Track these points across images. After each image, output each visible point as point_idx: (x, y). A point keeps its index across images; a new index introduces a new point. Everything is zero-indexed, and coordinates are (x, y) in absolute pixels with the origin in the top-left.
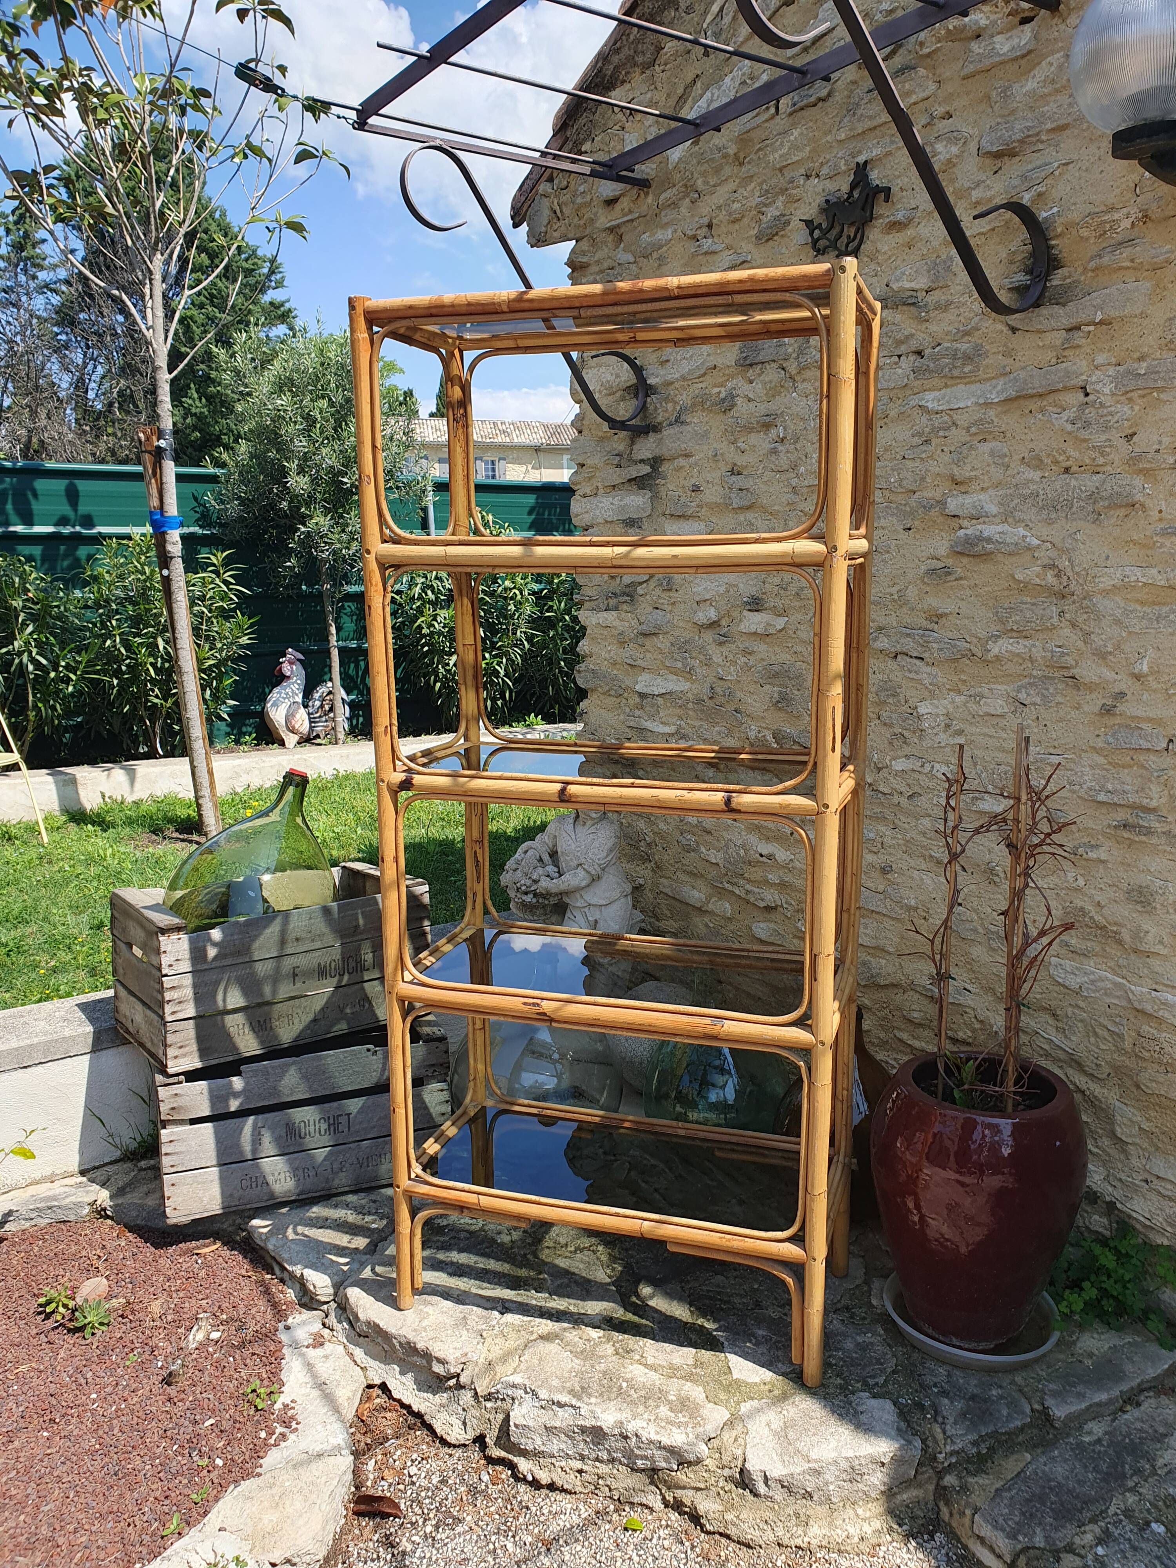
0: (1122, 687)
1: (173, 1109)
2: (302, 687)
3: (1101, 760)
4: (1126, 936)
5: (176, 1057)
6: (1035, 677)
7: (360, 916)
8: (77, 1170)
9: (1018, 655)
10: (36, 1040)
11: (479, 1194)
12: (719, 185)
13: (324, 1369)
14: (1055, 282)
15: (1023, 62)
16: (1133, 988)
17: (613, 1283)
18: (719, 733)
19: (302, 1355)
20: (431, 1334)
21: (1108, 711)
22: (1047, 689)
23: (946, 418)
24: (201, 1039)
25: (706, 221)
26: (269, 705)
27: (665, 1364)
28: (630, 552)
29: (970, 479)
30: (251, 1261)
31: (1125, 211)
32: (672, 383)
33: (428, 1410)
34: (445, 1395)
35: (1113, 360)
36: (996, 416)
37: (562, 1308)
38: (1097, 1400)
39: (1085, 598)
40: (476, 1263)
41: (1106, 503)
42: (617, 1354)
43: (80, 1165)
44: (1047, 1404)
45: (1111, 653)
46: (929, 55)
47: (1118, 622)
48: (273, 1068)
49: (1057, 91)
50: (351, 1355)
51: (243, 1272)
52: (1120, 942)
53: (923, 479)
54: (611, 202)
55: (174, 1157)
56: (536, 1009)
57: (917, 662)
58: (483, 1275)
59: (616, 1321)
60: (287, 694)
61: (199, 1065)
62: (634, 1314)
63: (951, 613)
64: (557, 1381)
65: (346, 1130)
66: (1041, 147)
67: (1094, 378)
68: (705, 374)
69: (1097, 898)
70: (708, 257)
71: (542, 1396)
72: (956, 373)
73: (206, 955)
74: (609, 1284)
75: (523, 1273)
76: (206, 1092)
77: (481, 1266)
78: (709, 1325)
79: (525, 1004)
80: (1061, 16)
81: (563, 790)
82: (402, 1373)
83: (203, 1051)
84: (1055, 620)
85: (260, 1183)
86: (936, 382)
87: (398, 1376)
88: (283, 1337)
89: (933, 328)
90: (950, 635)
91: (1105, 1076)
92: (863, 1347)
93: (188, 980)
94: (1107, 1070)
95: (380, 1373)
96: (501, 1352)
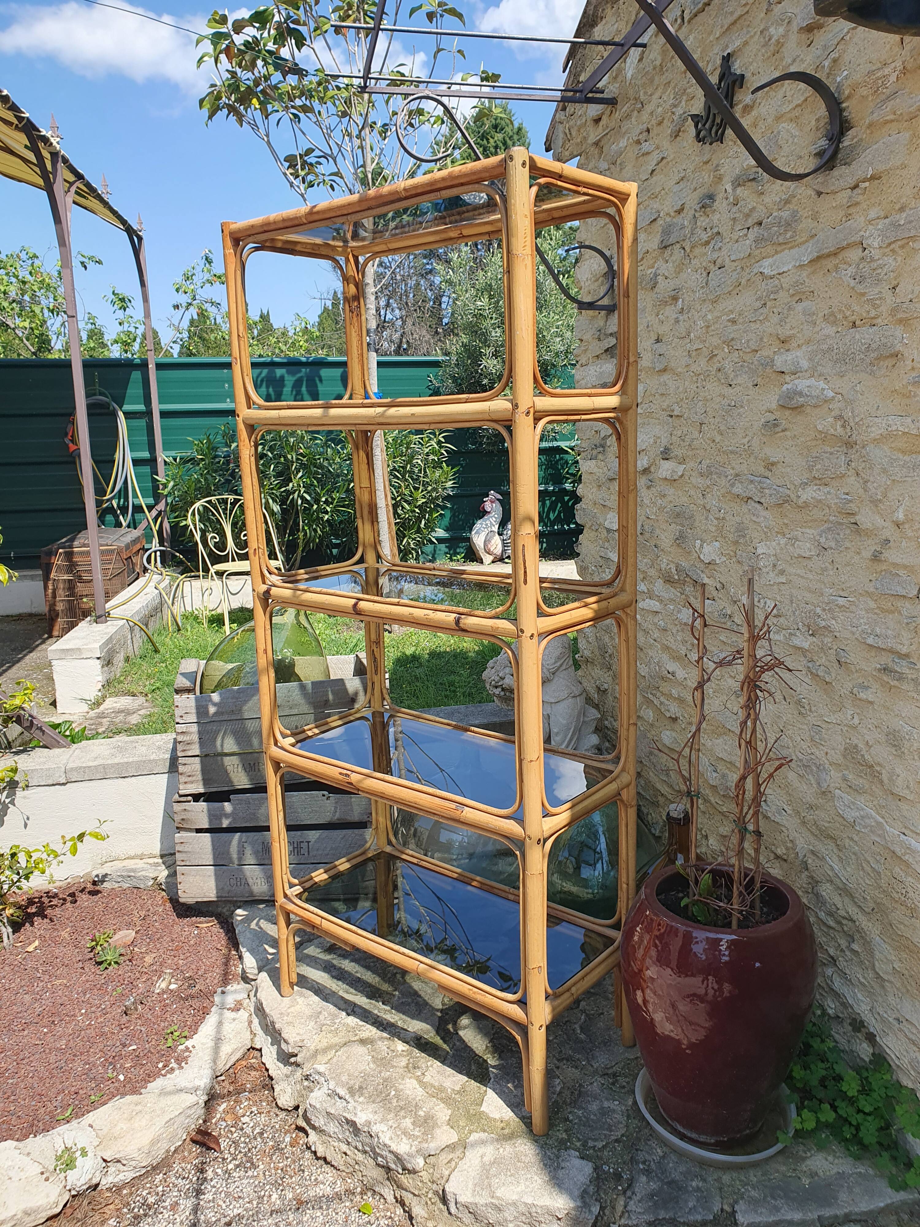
0: (888, 534)
1: (183, 819)
2: (499, 520)
3: (872, 605)
4: (885, 777)
5: (186, 783)
6: (832, 522)
7: (330, 693)
8: (159, 853)
9: (820, 501)
10: (131, 760)
12: (653, 93)
13: (228, 1028)
14: (846, 143)
16: (888, 828)
17: (441, 1011)
18: (646, 564)
19: (221, 1015)
20: (290, 1019)
21: (876, 557)
22: (839, 534)
23: (776, 281)
24: (204, 772)
25: (645, 126)
26: (473, 533)
27: (436, 1084)
29: (791, 338)
31: (893, 65)
33: (276, 1076)
34: (288, 1067)
35: (882, 214)
36: (807, 276)
37: (392, 1021)
39: (863, 448)
40: (357, 972)
41: (876, 355)
42: (407, 1067)
43: (161, 850)
44: (738, 1208)
45: (880, 501)
47: (885, 471)
48: (253, 799)
50: (250, 1023)
51: (219, 946)
52: (881, 782)
53: (762, 339)
54: (596, 122)
55: (184, 855)
56: (347, 779)
57: (757, 506)
58: (356, 983)
59: (423, 1041)
60: (487, 525)
61: (202, 790)
62: (441, 1038)
63: (778, 462)
64: (347, 1077)
65: (306, 854)
67: (868, 233)
68: (643, 258)
69: (867, 738)
70: (645, 158)
71: (330, 1087)
72: (781, 240)
73: (207, 712)
74: (437, 1010)
75: (385, 987)
76: (205, 810)
77: (359, 975)
78: (491, 1060)
79: (340, 774)
81: (355, 605)
82: (272, 1044)
83: (206, 782)
84: (843, 469)
85: (243, 883)
86: (769, 249)
87: (269, 1046)
88: (217, 999)
89: (766, 199)
90: (778, 482)
91: (869, 910)
92: (604, 1112)
93: (194, 728)
94: (872, 905)
95: (262, 1041)
96: (326, 1044)
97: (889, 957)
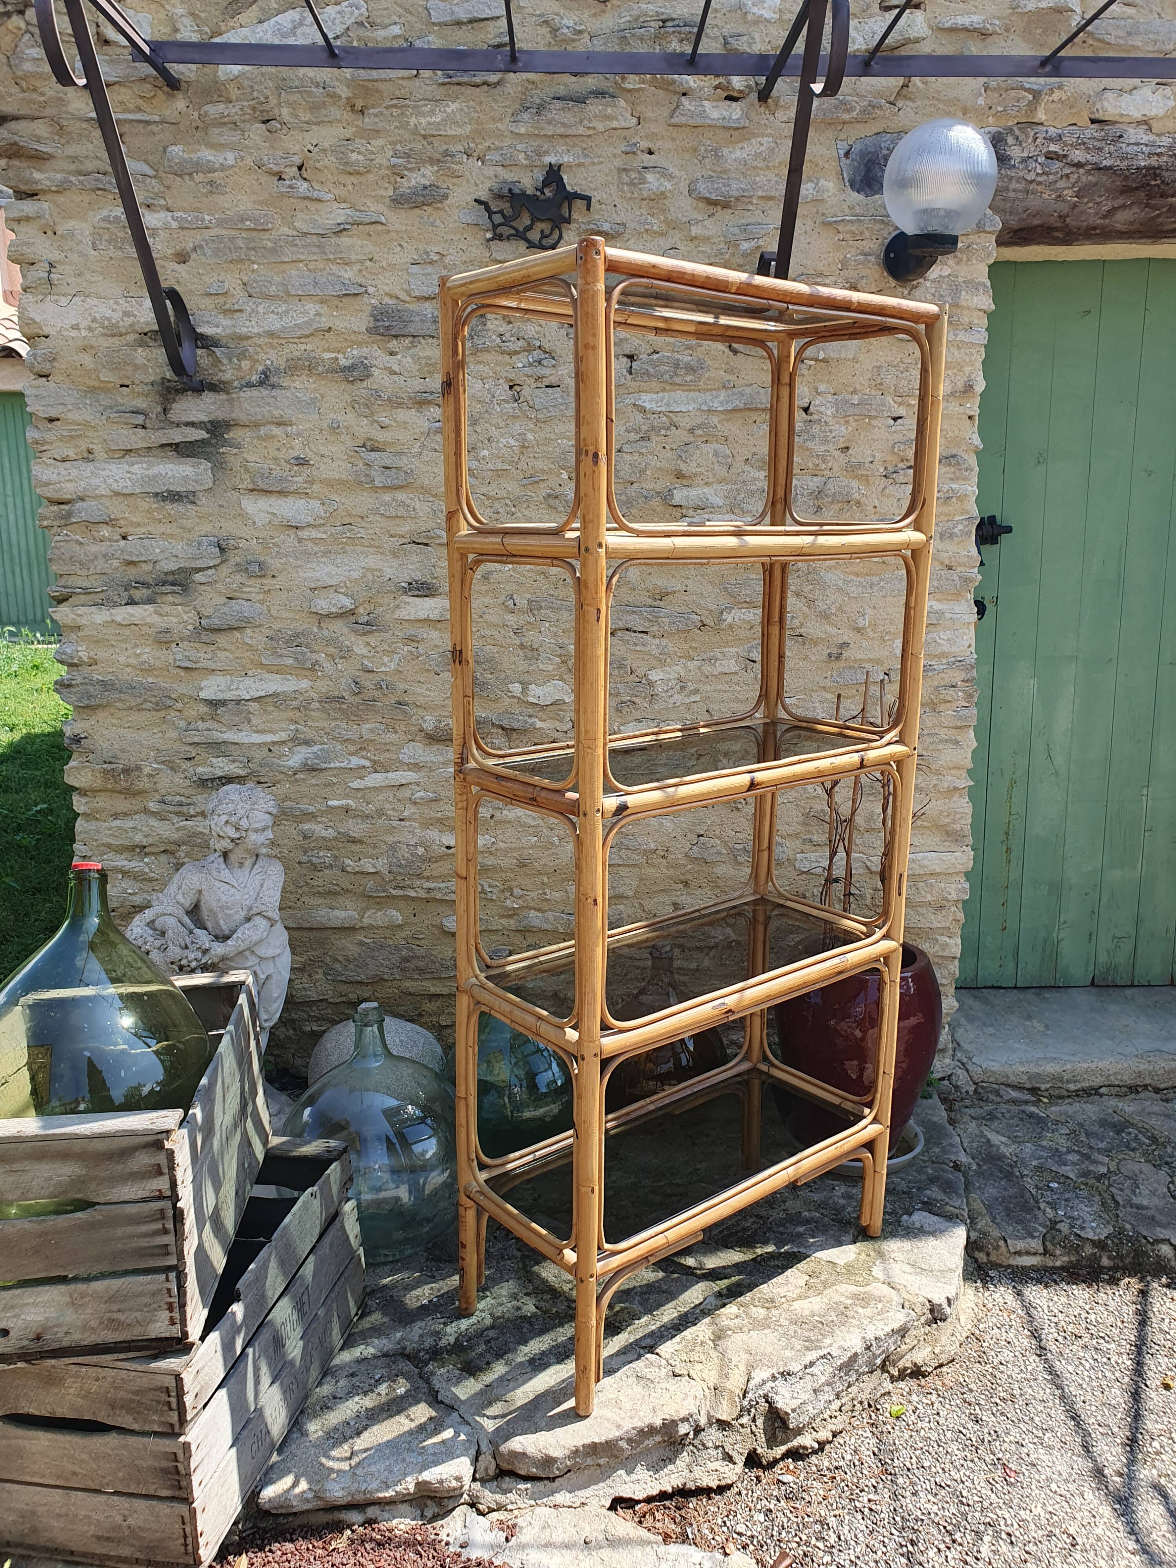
0: (846, 639)
9: (749, 622)
13: (564, 1535)
15: (734, 133)
20: (647, 1409)
21: (834, 658)
23: (665, 418)
25: (297, 160)
27: (799, 1290)
29: (695, 475)
34: (689, 1452)
35: (832, 391)
36: (720, 422)
39: (810, 573)
41: (830, 499)
42: (769, 1307)
45: (834, 614)
46: (629, 91)
48: (259, 1269)
49: (768, 167)
50: (558, 1505)
51: (322, 1551)
53: (642, 472)
57: (642, 634)
59: (724, 1292)
62: (720, 1279)
63: (677, 591)
65: (308, 1307)
66: (751, 207)
67: (817, 402)
68: (312, 334)
70: (307, 203)
72: (678, 380)
74: (667, 1276)
76: (219, 1347)
80: (768, 107)
82: (631, 1472)
85: (264, 1435)
86: (654, 385)
90: (680, 610)
95: (600, 1494)
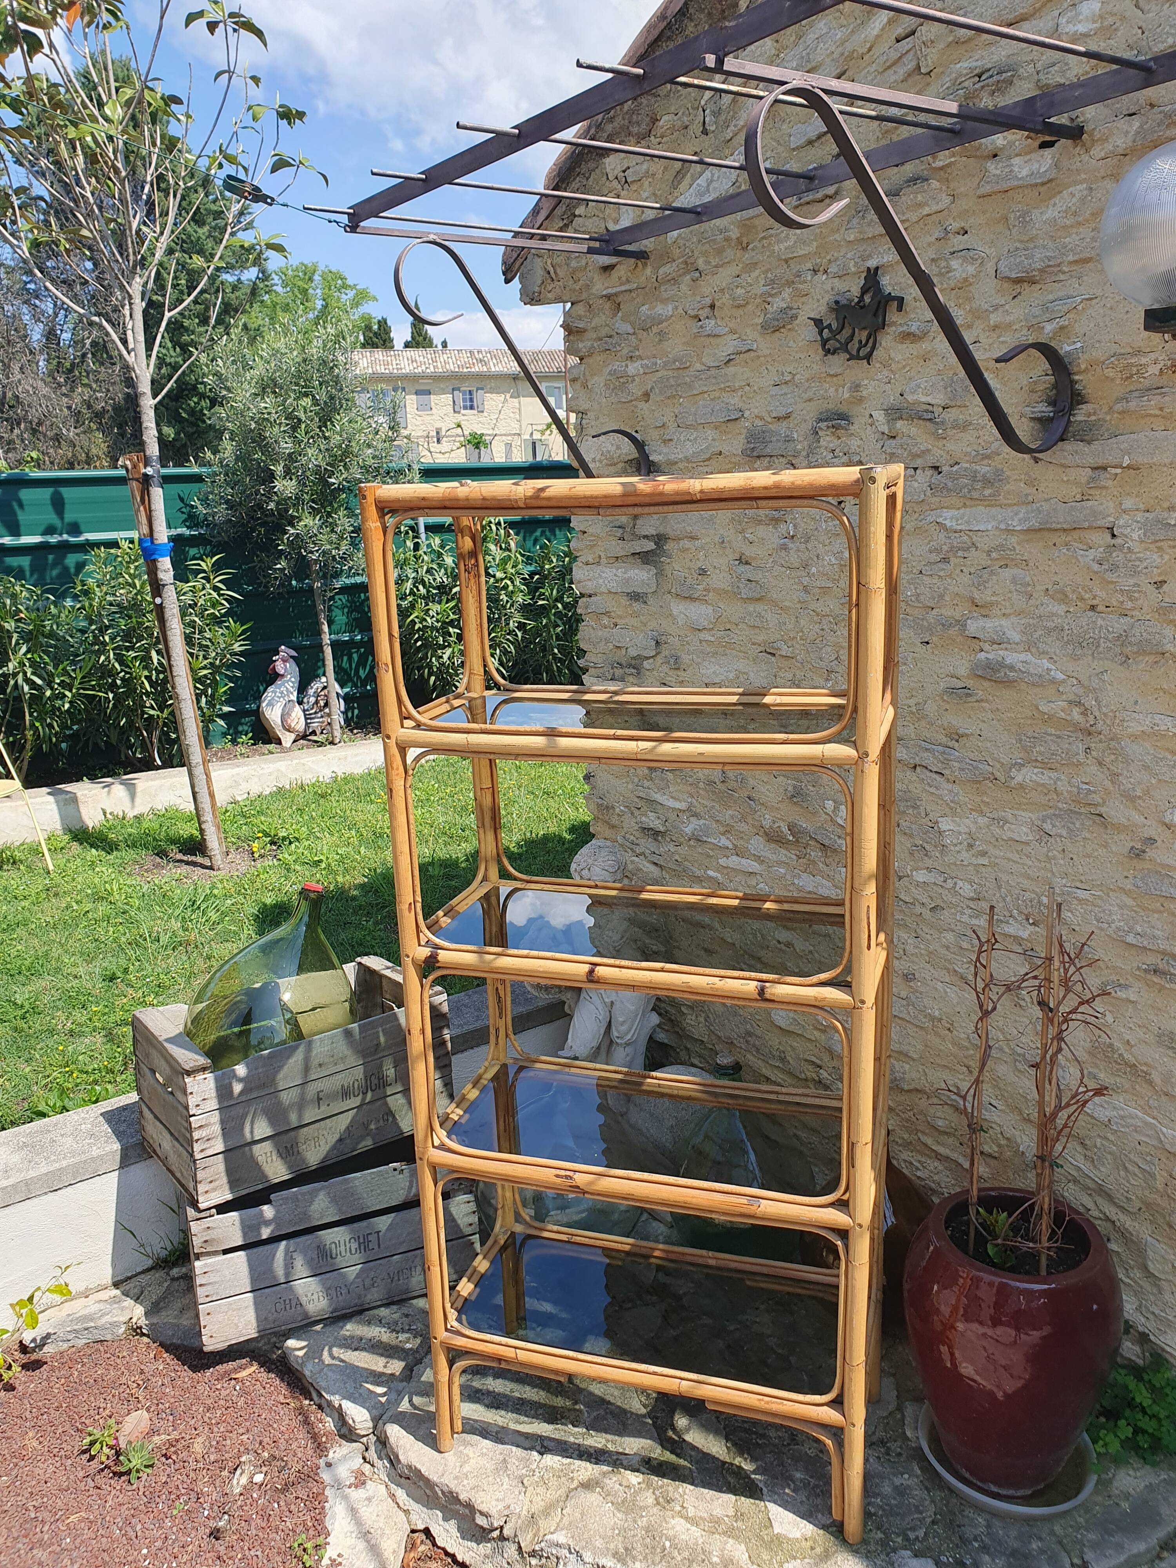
0: (1152, 833)
1: (206, 1241)
2: (296, 685)
3: (1130, 902)
4: (1156, 1077)
5: (206, 1192)
6: (1060, 810)
7: (381, 1034)
8: (110, 1282)
9: (1043, 785)
10: (64, 1163)
11: (516, 1348)
12: (722, 266)
13: (367, 1513)
14: (1079, 418)
15: (1042, 189)
16: (1164, 1130)
17: (649, 1415)
18: (732, 817)
19: (346, 1498)
20: (473, 1482)
21: (1137, 854)
22: (1074, 824)
23: (965, 538)
24: (230, 1171)
25: (708, 301)
26: (264, 705)
27: (706, 1515)
28: (655, 747)
29: (992, 604)
30: (289, 1384)
31: (1153, 356)
32: (676, 463)
33: (473, 1561)
34: (489, 1545)
35: (1142, 506)
36: (1019, 544)
37: (600, 1446)
38: (1135, 1551)
39: (1112, 739)
40: (512, 1391)
41: (1135, 649)
42: (658, 1503)
43: (113, 1277)
44: (1086, 1558)
45: (1140, 797)
46: (941, 168)
47: (1146, 767)
48: (303, 1194)
49: (1079, 224)
50: (393, 1496)
51: (281, 1399)
52: (1150, 1083)
53: (941, 597)
54: (607, 269)
55: (209, 1288)
56: (568, 1182)
57: (937, 777)
58: (520, 1407)
59: (655, 1463)
60: (282, 693)
61: (229, 1197)
62: (672, 1452)
63: (972, 734)
64: (601, 1541)
65: (376, 1247)
66: (1062, 277)
67: (1121, 522)
68: (710, 458)
69: (1127, 1037)
70: (711, 339)
71: (586, 1560)
72: (975, 495)
73: (232, 1092)
74: (644, 1416)
75: (559, 1402)
76: (237, 1223)
77: (517, 1395)
78: (748, 1466)
79: (557, 1176)
80: (1084, 145)
81: (591, 972)
82: (445, 1519)
83: (233, 1183)
84: (1081, 757)
85: (294, 1304)
86: (955, 500)
87: (441, 1523)
88: (325, 1476)
89: (950, 446)
90: (972, 756)
91: (1135, 1210)
92: (901, 1491)
93: (216, 1117)
94: (1138, 1204)
95: (422, 1517)
96: (543, 1503)
97: (1167, 1257)
